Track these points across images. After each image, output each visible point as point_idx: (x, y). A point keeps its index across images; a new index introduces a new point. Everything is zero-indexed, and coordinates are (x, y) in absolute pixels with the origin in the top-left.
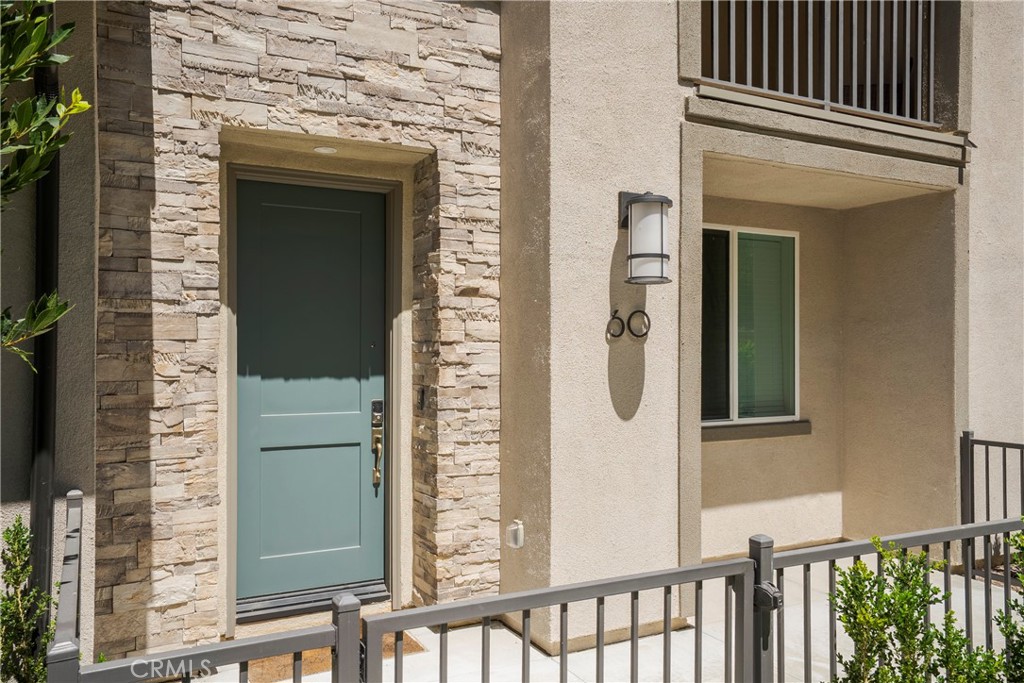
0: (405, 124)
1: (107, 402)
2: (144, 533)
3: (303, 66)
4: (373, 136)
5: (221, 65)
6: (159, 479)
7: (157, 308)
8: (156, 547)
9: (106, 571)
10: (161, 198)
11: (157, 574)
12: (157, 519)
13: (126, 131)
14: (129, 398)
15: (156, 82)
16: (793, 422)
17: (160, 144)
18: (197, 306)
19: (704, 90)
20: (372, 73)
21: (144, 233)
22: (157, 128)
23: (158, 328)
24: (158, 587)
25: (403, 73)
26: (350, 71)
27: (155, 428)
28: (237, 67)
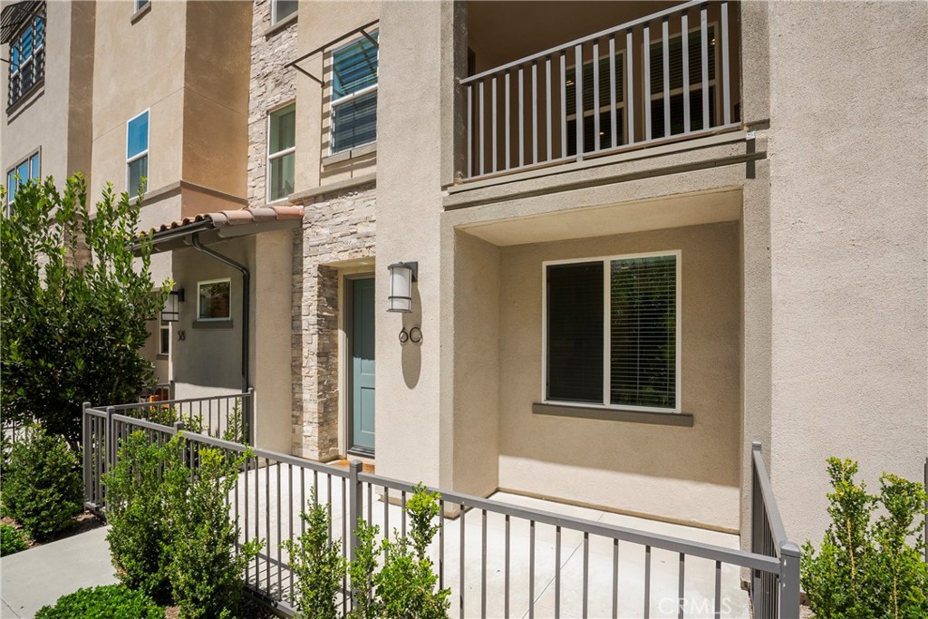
0: (370, 247)
1: (294, 364)
2: (301, 408)
3: (338, 234)
4: (359, 256)
5: (318, 243)
6: (304, 391)
7: (304, 332)
8: (304, 414)
9: (294, 419)
10: (304, 294)
11: (305, 424)
12: (304, 405)
13: (298, 273)
14: (297, 363)
15: (304, 255)
16: (673, 414)
17: (305, 275)
18: (312, 332)
19: (457, 188)
20: (361, 229)
21: (300, 307)
22: (304, 270)
23: (304, 339)
24: (305, 428)
25: (371, 224)
26: (352, 231)
27: (303, 374)
28: (321, 242)
